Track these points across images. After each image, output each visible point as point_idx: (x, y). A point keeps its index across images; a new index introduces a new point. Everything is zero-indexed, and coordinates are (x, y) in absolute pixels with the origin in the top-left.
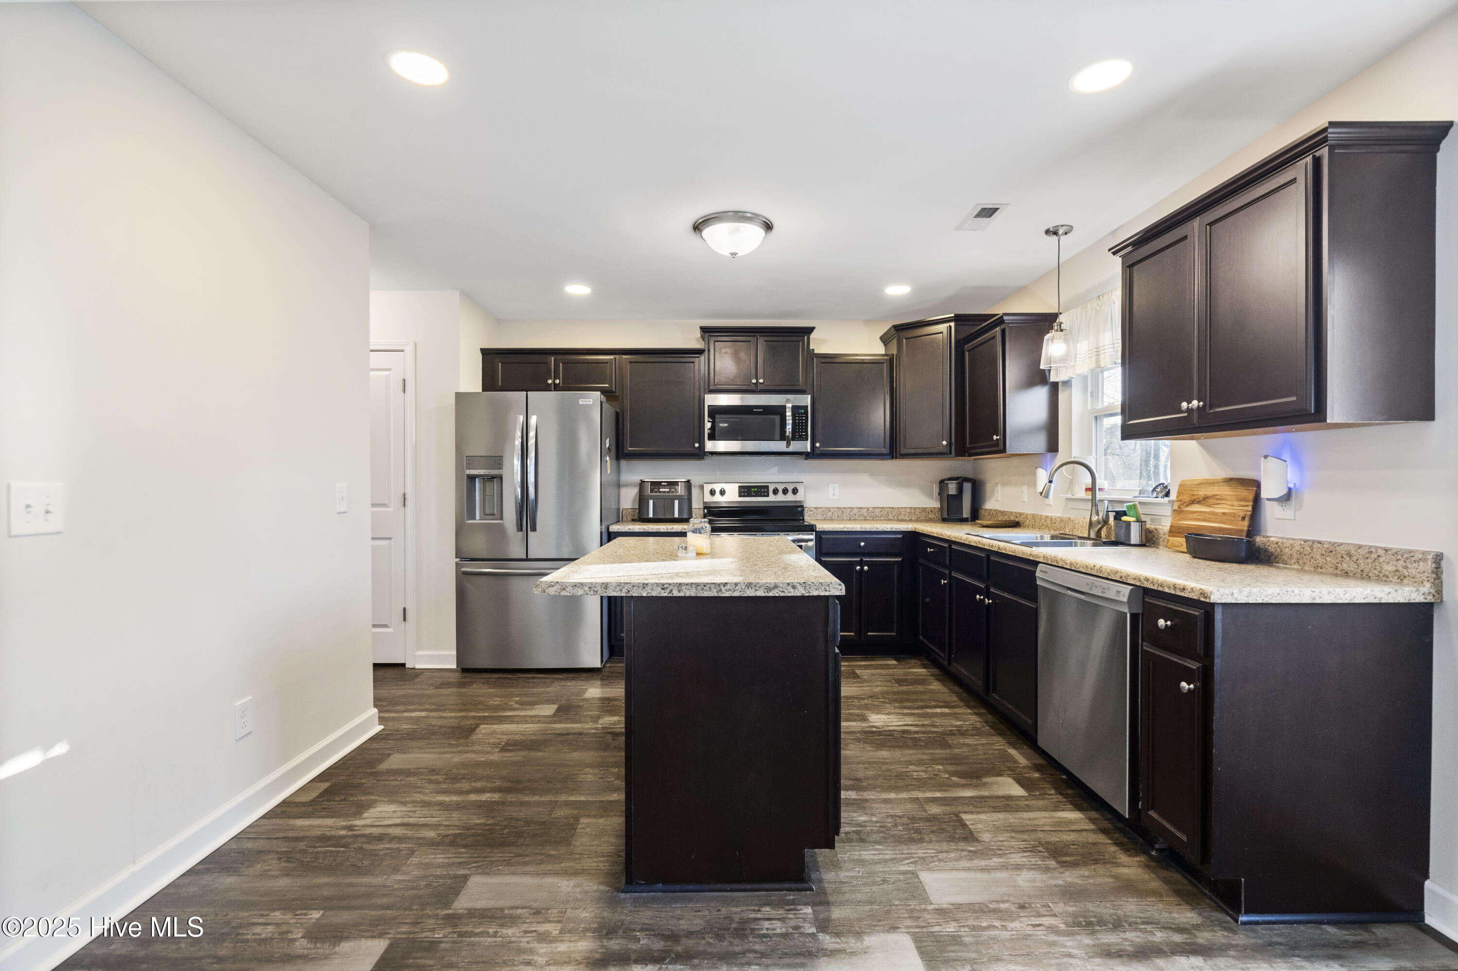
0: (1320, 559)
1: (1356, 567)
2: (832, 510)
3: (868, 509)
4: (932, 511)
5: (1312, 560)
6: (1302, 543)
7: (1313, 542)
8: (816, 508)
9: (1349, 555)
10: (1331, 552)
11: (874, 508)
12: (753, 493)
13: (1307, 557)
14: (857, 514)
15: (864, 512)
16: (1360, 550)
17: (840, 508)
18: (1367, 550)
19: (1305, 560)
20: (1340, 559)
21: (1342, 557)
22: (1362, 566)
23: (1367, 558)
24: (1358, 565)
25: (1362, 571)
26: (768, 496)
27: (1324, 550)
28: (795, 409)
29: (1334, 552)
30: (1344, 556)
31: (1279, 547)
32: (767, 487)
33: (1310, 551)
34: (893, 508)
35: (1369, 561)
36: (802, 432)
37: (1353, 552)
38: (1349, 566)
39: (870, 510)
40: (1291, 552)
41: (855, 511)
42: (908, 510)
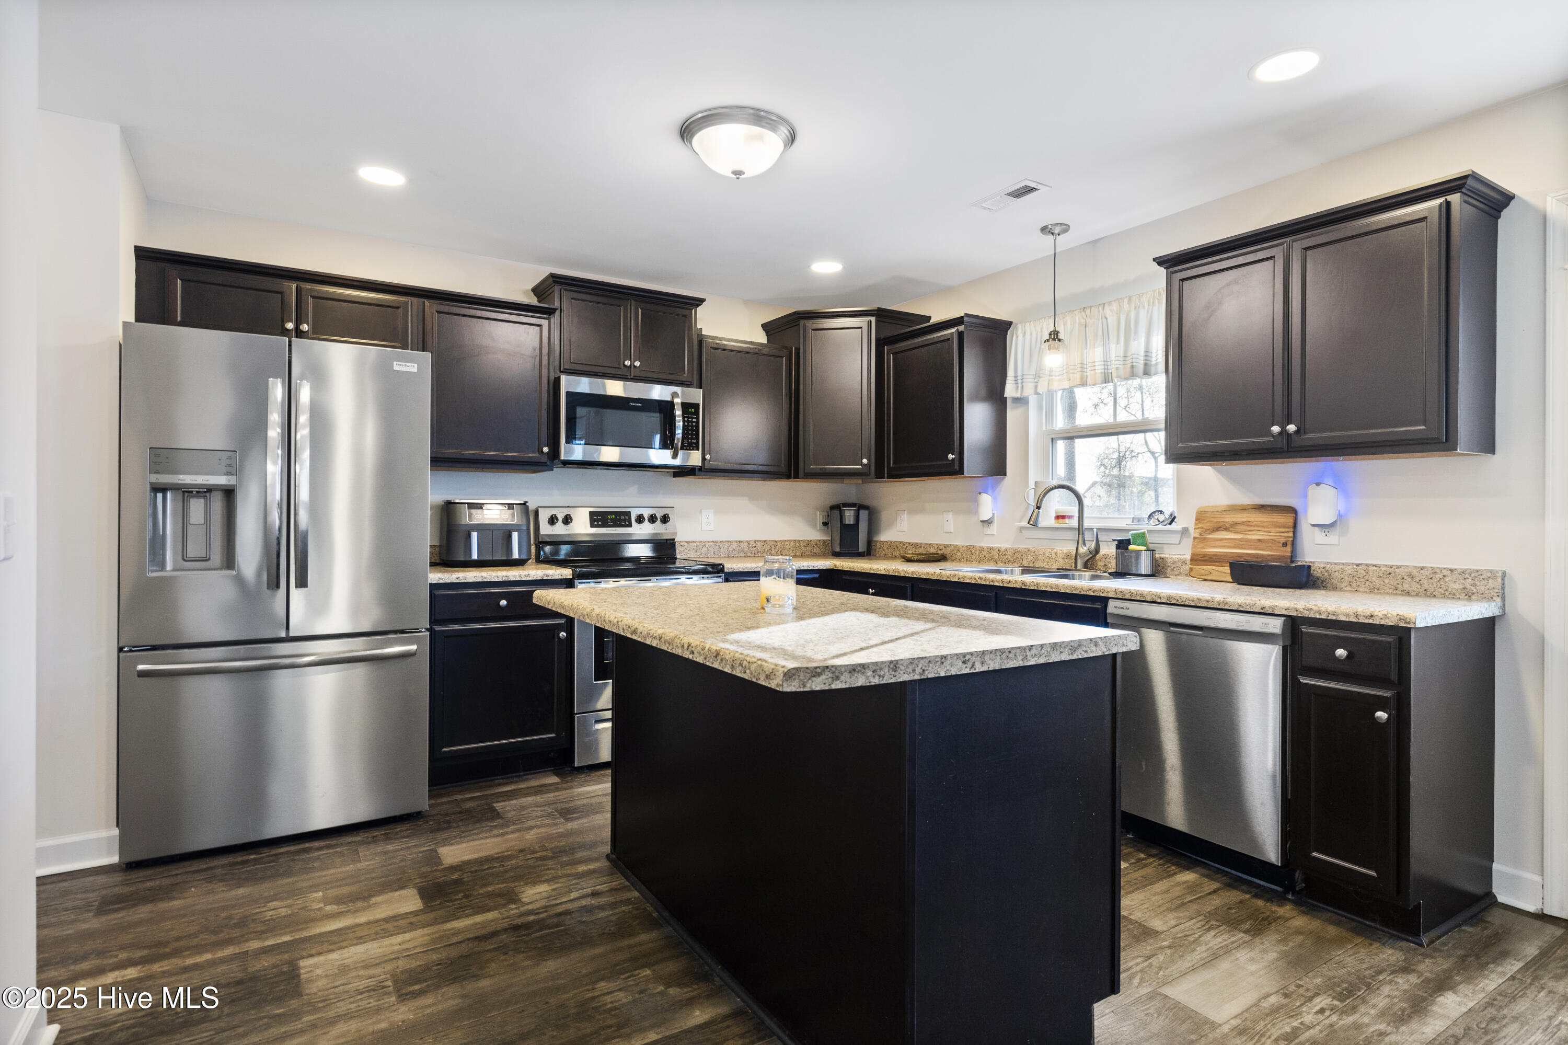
0: (1377, 581)
1: (1419, 587)
2: (707, 544)
3: (749, 542)
4: (817, 545)
5: (1368, 583)
6: (1355, 567)
7: (1367, 565)
8: (687, 542)
9: (1411, 576)
10: (1390, 574)
11: (755, 541)
12: (609, 522)
13: (1361, 580)
14: (737, 549)
15: (745, 545)
16: (1422, 571)
17: (716, 542)
18: (1430, 571)
19: (1358, 583)
20: (1400, 580)
21: (1403, 578)
22: (1426, 586)
23: (1431, 578)
24: (1421, 585)
25: (1426, 590)
26: (630, 525)
27: (1381, 572)
28: (685, 406)
29: (1393, 574)
30: (1405, 578)
31: (1327, 571)
32: (629, 514)
33: (1365, 574)
34: (776, 542)
35: (1433, 581)
36: (692, 439)
37: (1415, 572)
38: (1411, 587)
39: (752, 543)
40: (1342, 576)
41: (734, 545)
42: (792, 544)
